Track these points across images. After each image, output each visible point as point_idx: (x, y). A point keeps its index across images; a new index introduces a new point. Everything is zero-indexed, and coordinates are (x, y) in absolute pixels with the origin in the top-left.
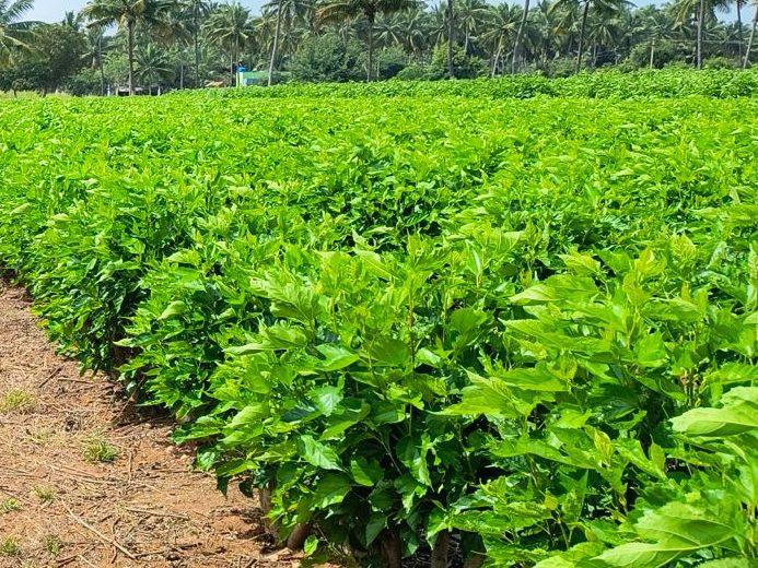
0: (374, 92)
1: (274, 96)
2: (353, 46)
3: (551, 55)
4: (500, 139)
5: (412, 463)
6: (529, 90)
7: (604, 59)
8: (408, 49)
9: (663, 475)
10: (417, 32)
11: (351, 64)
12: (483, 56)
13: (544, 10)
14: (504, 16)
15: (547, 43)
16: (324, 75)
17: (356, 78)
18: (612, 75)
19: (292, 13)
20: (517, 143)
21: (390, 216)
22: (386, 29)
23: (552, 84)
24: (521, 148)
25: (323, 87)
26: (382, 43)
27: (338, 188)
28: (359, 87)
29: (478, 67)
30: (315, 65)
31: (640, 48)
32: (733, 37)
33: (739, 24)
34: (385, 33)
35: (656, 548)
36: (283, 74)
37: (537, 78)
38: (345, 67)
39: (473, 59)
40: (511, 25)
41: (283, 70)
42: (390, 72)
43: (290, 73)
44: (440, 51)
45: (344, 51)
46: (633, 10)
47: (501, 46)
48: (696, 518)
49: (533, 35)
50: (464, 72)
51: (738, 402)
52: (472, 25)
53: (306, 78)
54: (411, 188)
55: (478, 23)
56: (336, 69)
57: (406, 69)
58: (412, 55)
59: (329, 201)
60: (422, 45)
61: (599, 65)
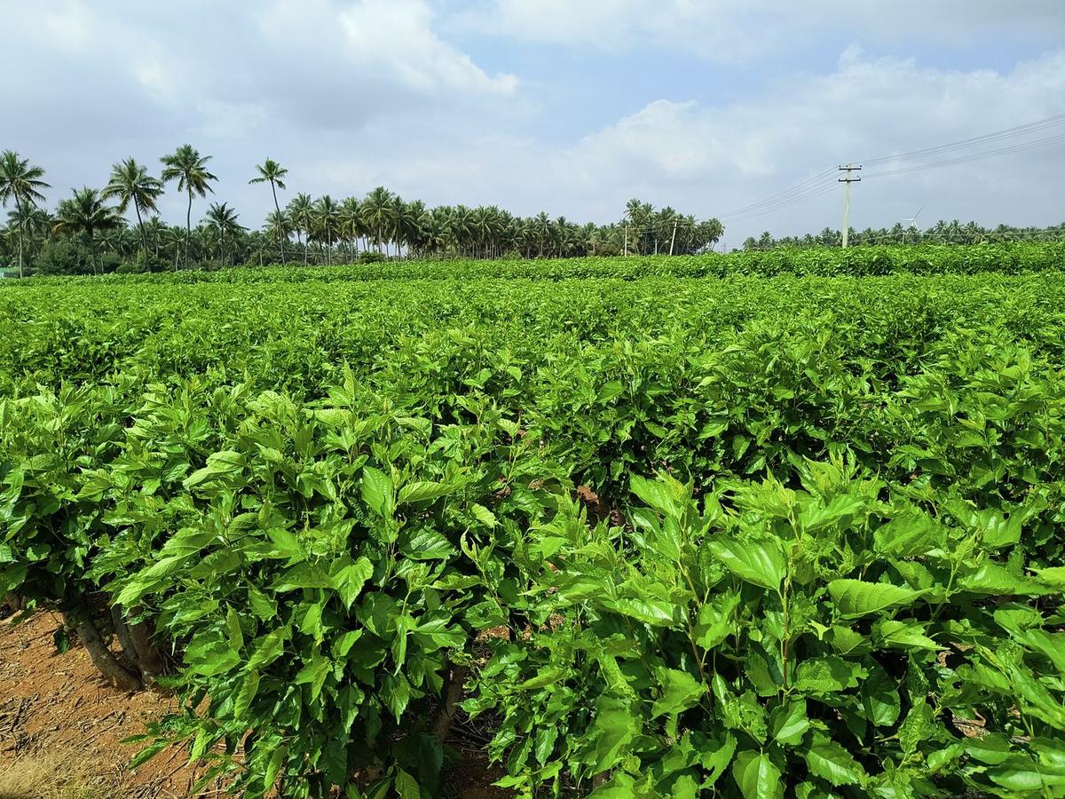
0: (99, 282)
1: (24, 284)
2: (82, 251)
3: (209, 258)
4: (159, 311)
5: (75, 536)
6: (195, 279)
7: (238, 261)
8: (121, 253)
9: (193, 510)
10: (126, 243)
11: (83, 262)
12: (170, 258)
13: (200, 231)
14: (177, 234)
15: (206, 250)
16: (64, 270)
17: (87, 272)
18: (241, 271)
19: (32, 226)
20: (171, 313)
21: (88, 366)
22: (103, 240)
23: (208, 275)
24: (173, 316)
25: (61, 279)
26: (102, 249)
27: (50, 350)
28: (88, 278)
29: (167, 265)
30: (56, 263)
31: (254, 255)
32: (299, 250)
33: (300, 242)
34: (103, 243)
35: (176, 558)
36: (32, 269)
37: (199, 272)
38: (78, 265)
39: (162, 260)
40: (182, 240)
41: (33, 266)
42: (111, 268)
43: (38, 269)
44: (140, 255)
45: (76, 253)
46: (249, 233)
47: (178, 252)
48: (194, 534)
49: (198, 247)
50: (156, 268)
51: (213, 462)
52: (159, 239)
53: (51, 272)
54: (99, 347)
55: (162, 238)
56: (72, 266)
57: (122, 266)
58: (124, 257)
59: (45, 360)
60: (129, 250)
61: (235, 264)
